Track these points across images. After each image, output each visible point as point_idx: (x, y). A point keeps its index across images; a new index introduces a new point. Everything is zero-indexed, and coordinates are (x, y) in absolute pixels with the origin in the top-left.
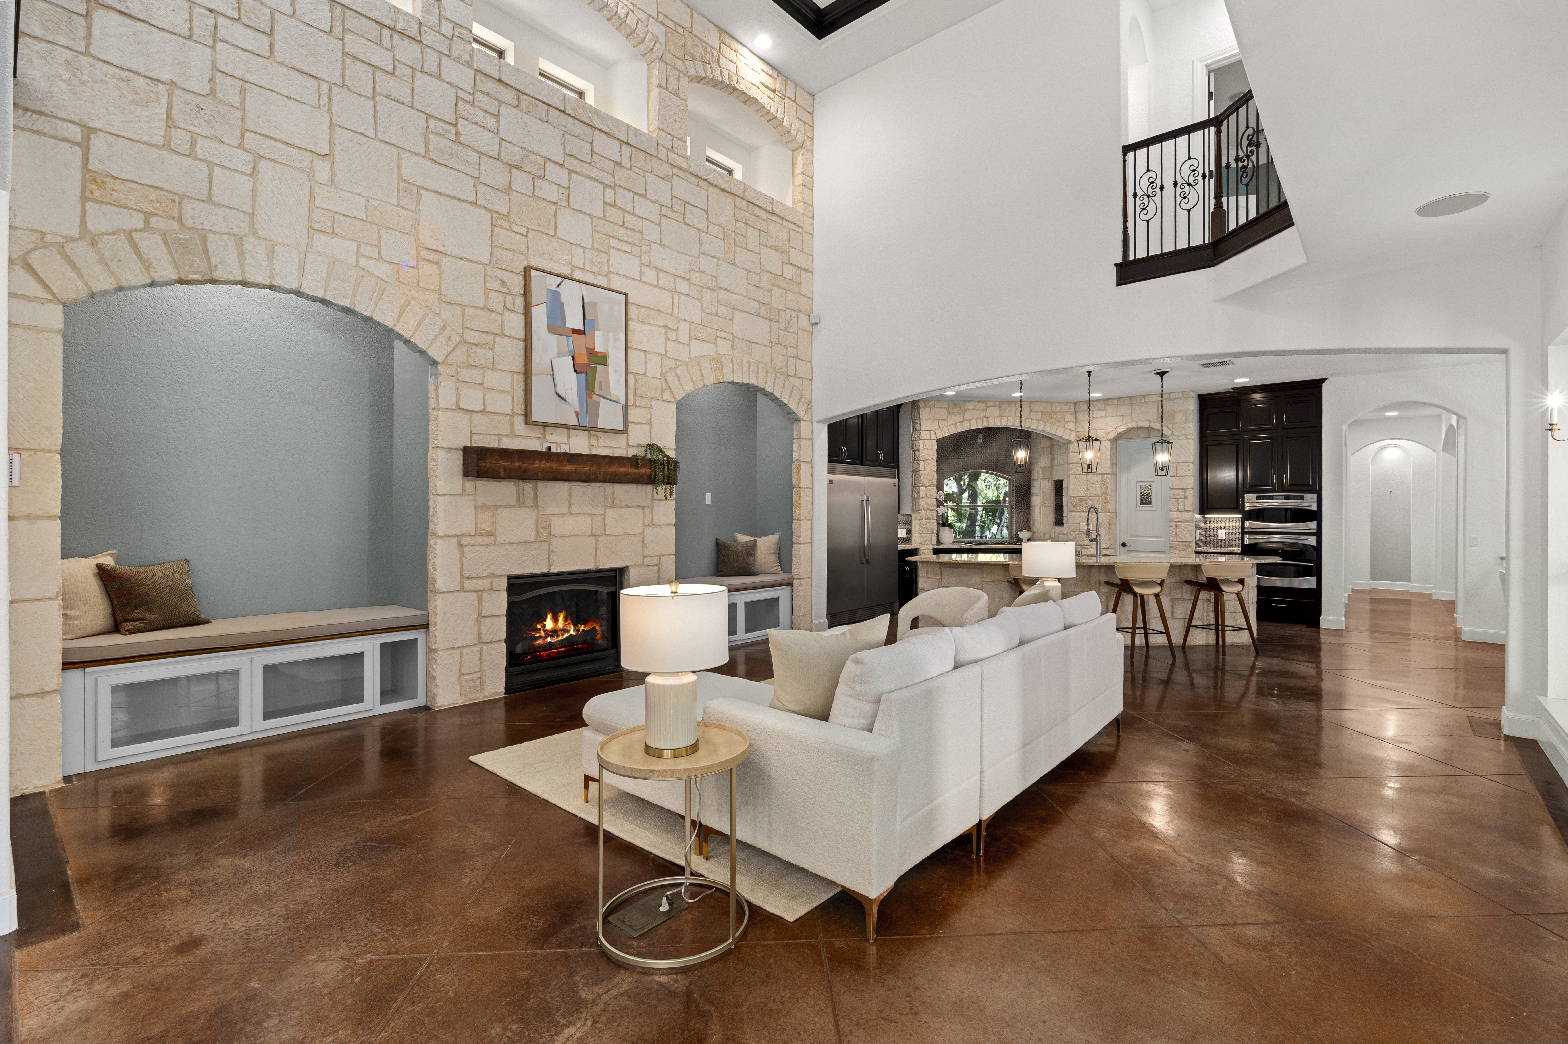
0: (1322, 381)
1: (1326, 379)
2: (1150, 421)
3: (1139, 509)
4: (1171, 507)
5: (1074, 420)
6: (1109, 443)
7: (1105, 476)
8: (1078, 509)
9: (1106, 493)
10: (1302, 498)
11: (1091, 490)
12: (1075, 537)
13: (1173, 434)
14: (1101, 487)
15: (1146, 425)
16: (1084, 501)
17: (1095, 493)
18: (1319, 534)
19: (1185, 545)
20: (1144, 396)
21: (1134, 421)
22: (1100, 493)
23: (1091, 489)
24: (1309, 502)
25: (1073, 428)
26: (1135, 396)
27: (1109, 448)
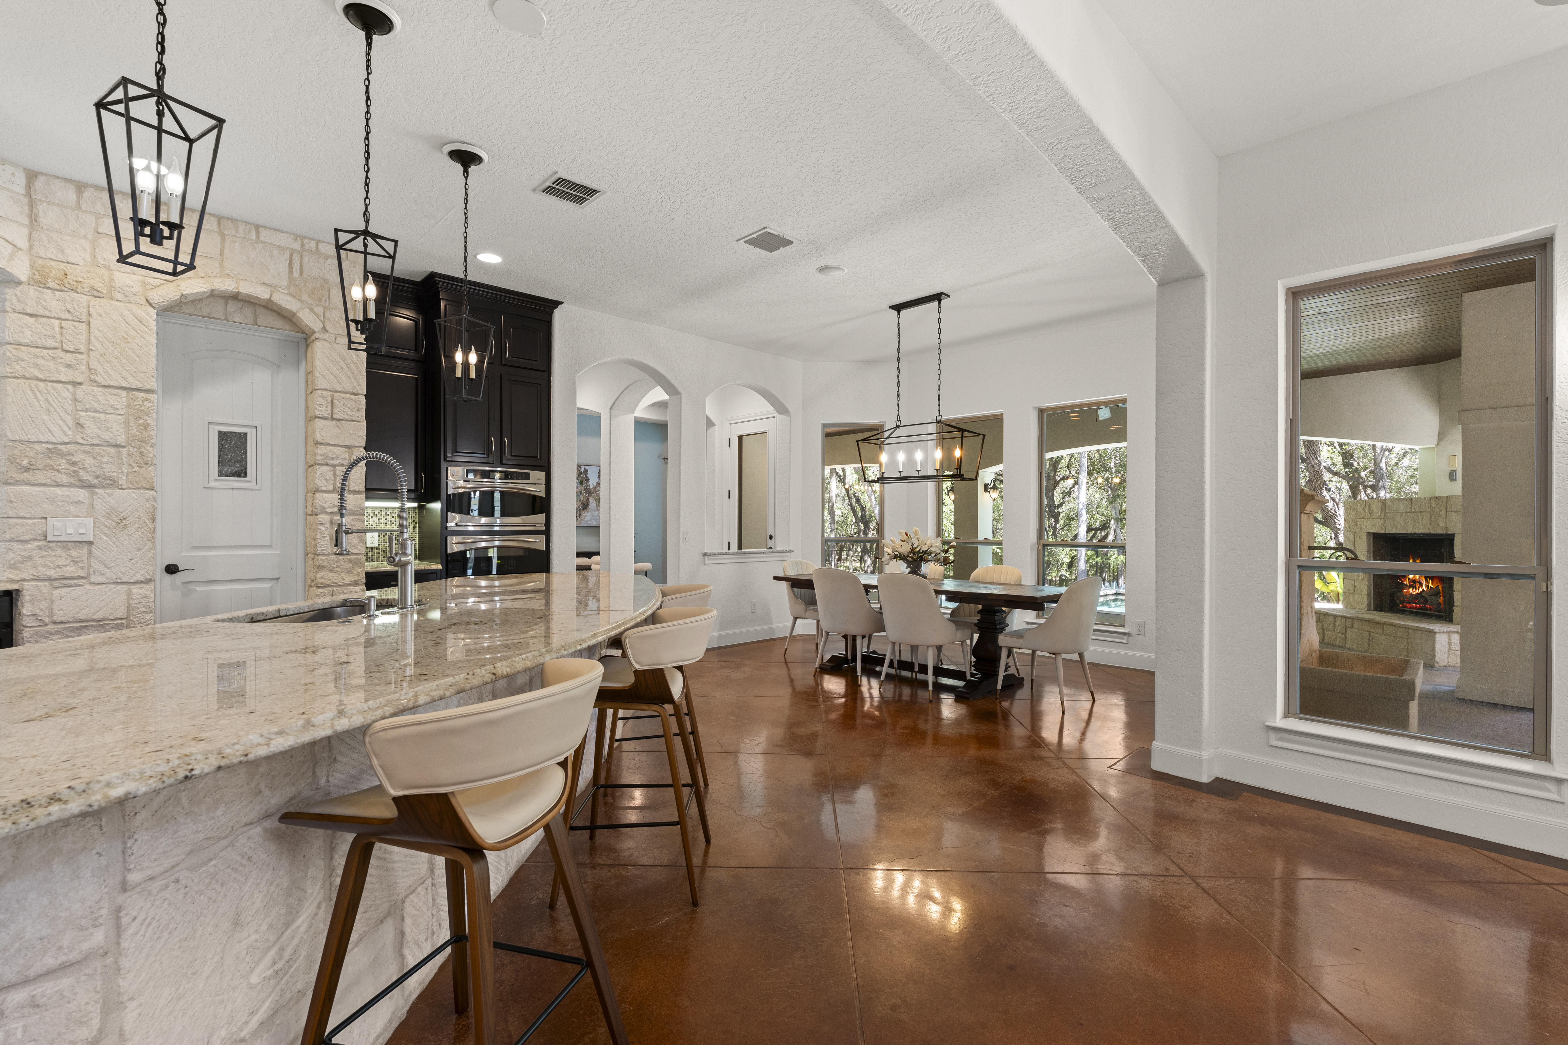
0: (557, 304)
1: (562, 303)
2: (274, 287)
3: (213, 484)
4: (319, 483)
5: (26, 221)
6: (153, 313)
7: (141, 395)
8: (40, 477)
9: (141, 441)
10: (527, 477)
11: (91, 428)
12: (30, 558)
13: (324, 329)
14: (127, 423)
15: (263, 294)
16: (63, 455)
17: (106, 436)
18: (547, 532)
19: (350, 561)
20: (257, 227)
21: (229, 276)
22: (122, 439)
23: (88, 423)
24: (534, 485)
25: (23, 243)
26: (233, 220)
27: (153, 325)
